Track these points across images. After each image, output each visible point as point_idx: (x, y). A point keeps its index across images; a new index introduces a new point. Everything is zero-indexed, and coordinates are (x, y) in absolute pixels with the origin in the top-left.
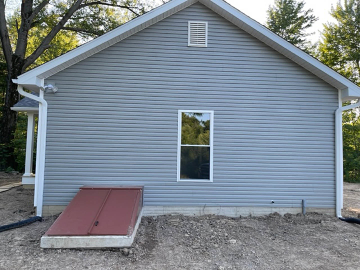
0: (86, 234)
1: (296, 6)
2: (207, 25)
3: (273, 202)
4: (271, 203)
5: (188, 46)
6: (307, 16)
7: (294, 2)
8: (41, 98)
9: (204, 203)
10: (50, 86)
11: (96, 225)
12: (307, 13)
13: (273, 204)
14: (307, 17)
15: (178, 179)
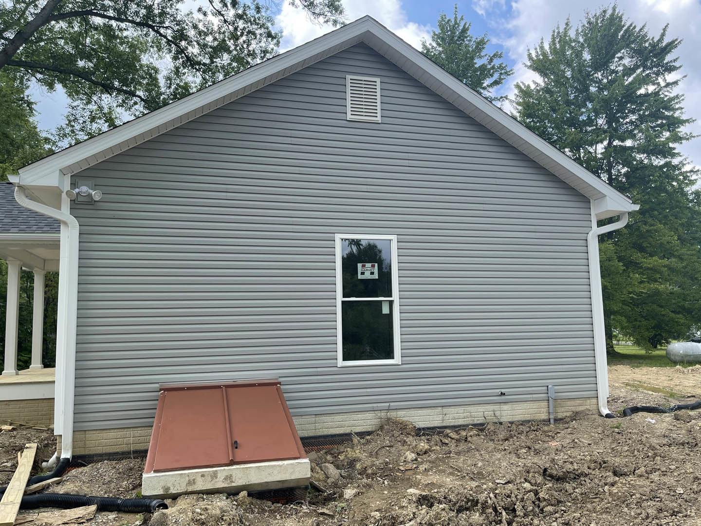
0: (228, 462)
1: (473, 46)
2: (378, 84)
3: (503, 394)
4: (500, 396)
5: (348, 119)
6: (492, 64)
7: (468, 38)
8: (64, 213)
9: (387, 404)
10: (84, 189)
11: (236, 448)
12: (491, 60)
13: (503, 397)
14: (493, 68)
15: (341, 362)
